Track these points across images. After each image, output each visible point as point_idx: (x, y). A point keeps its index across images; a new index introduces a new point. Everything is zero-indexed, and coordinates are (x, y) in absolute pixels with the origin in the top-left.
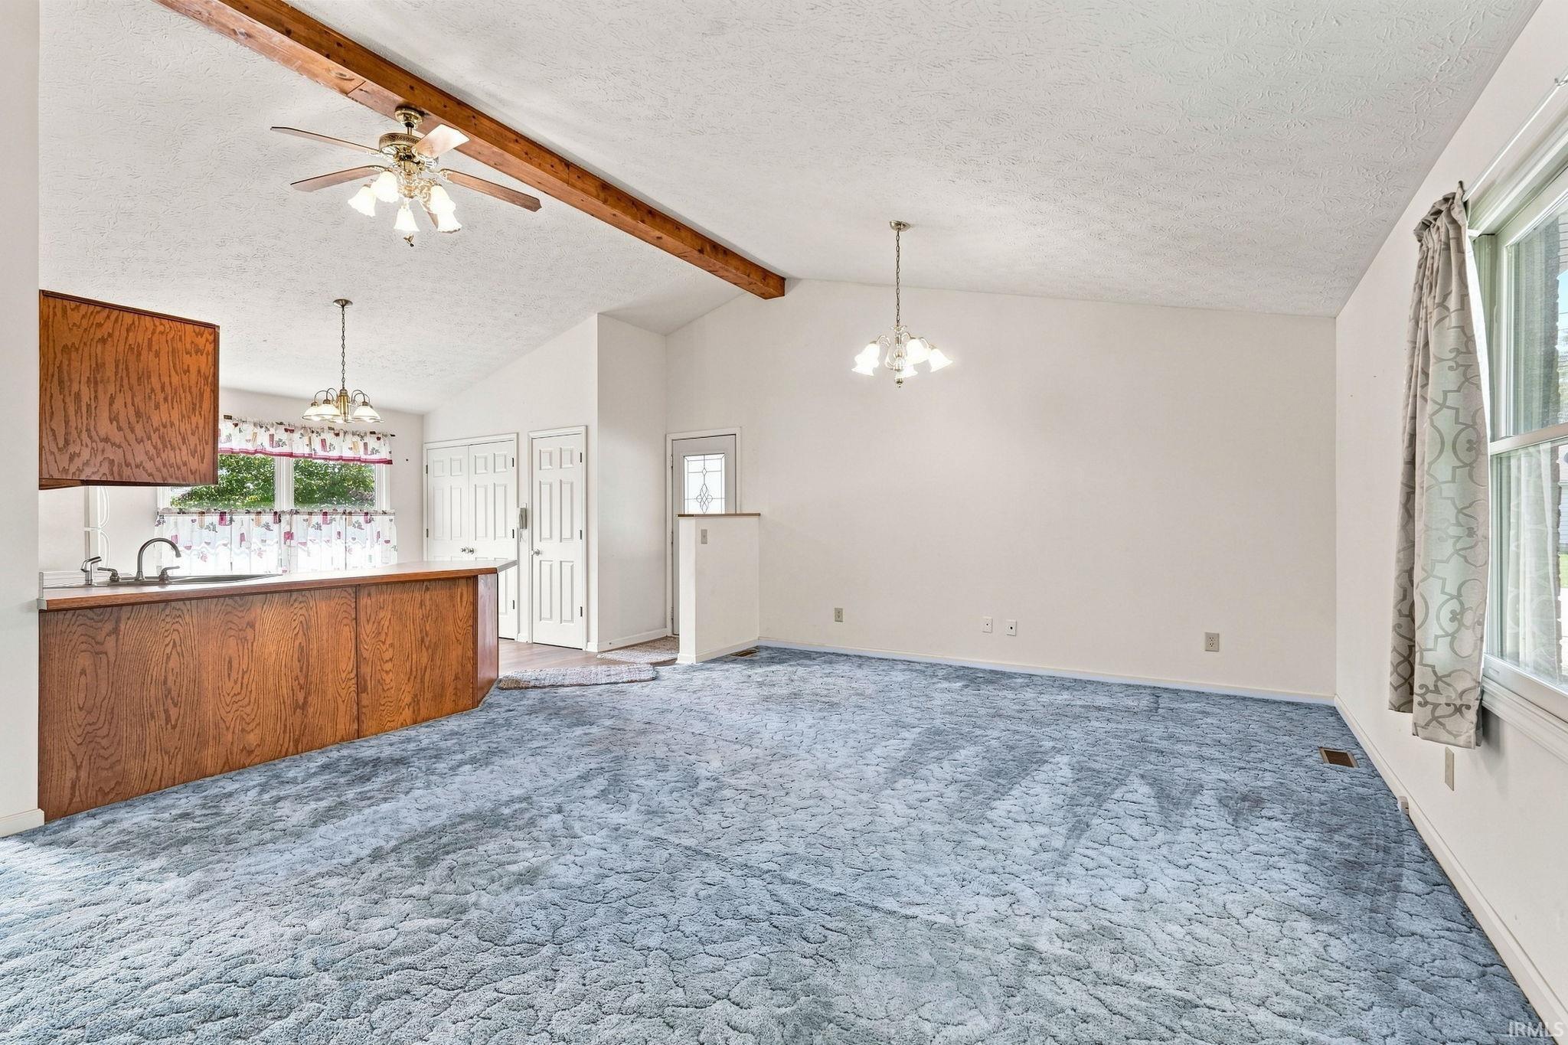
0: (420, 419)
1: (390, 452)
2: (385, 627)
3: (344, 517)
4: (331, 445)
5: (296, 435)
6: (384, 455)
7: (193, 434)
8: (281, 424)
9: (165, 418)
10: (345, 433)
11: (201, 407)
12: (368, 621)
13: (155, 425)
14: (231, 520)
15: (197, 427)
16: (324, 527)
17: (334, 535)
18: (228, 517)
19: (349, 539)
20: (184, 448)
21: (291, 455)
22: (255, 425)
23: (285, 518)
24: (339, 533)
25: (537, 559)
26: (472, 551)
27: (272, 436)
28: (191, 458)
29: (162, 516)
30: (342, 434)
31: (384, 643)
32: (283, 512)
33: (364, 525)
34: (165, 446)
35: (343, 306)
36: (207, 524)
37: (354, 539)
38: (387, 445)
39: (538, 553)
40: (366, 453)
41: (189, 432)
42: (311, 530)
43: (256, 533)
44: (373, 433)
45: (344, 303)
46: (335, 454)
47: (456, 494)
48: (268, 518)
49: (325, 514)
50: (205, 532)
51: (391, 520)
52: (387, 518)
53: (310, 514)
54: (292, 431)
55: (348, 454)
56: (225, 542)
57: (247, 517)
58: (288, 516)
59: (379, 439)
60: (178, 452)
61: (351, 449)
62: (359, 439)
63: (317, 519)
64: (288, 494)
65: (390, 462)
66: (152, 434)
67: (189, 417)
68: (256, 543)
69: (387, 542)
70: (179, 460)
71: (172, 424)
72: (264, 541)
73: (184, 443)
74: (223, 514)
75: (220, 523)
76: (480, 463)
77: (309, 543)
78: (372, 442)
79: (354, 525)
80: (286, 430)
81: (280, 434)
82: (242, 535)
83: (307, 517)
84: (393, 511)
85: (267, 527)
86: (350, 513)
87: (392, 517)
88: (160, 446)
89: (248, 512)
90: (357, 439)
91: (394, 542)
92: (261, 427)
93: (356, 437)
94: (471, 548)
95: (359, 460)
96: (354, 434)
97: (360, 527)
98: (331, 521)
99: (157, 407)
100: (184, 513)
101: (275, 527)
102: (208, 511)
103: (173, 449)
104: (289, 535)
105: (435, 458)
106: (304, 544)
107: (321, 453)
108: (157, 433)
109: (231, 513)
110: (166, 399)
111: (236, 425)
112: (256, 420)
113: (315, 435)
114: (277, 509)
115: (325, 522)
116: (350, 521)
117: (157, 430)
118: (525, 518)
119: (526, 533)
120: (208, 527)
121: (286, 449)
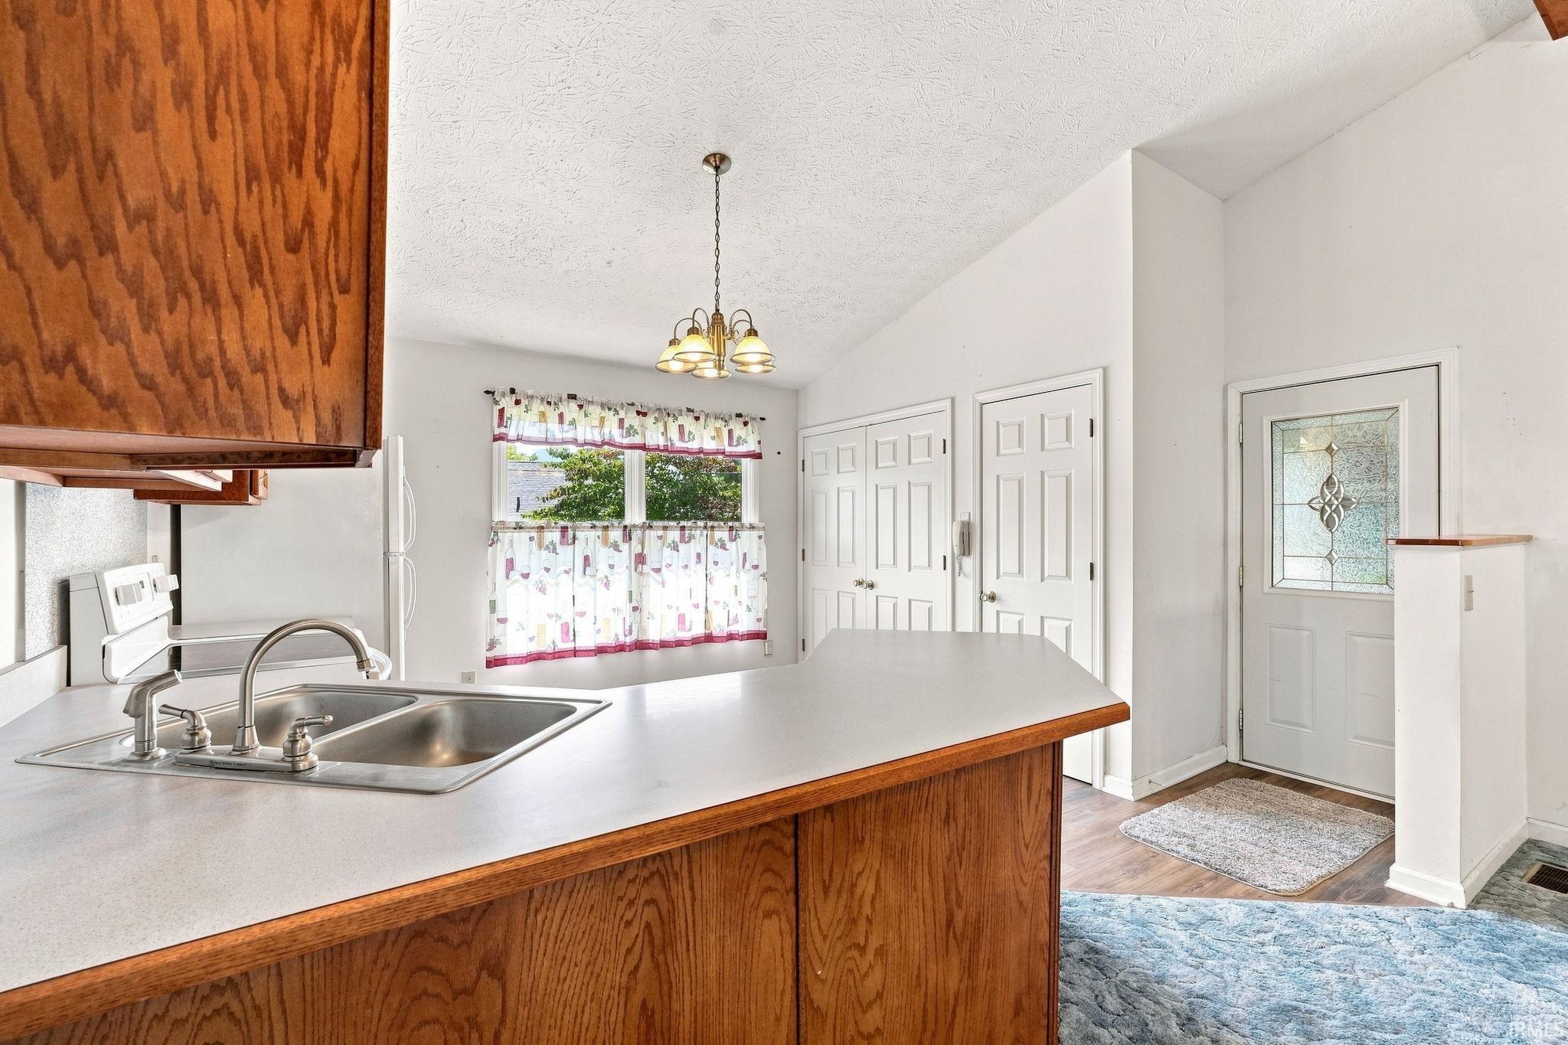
0: (795, 395)
1: (759, 442)
2: (867, 899)
3: (705, 532)
4: (690, 433)
5: (650, 420)
6: (752, 446)
7: (294, 247)
8: (633, 404)
9: (180, 168)
10: (707, 415)
11: (323, 144)
12: (826, 890)
13: (135, 195)
14: (574, 538)
15: (308, 223)
16: (681, 547)
17: (694, 558)
18: (570, 533)
19: (710, 565)
20: (255, 298)
21: (643, 447)
22: (602, 406)
23: (636, 535)
24: (699, 555)
25: (990, 607)
26: (871, 586)
27: (621, 421)
28: (282, 342)
29: (496, 533)
30: (702, 419)
31: (862, 949)
32: (634, 526)
33: (729, 545)
34: (177, 291)
35: (717, 168)
36: (546, 542)
37: (716, 563)
38: (756, 433)
39: (992, 598)
40: (730, 444)
41: (278, 238)
42: (667, 552)
43: (603, 556)
44: (739, 415)
45: (718, 162)
46: (694, 445)
47: (846, 497)
48: (616, 535)
49: (683, 528)
50: (544, 553)
51: (760, 537)
52: (755, 534)
53: (665, 528)
54: (645, 414)
55: (710, 445)
56: (567, 569)
57: (593, 534)
58: (639, 532)
59: (746, 424)
60: (229, 313)
61: (713, 438)
62: (723, 424)
63: (674, 535)
64: (640, 502)
65: (758, 456)
66: (121, 228)
67: (276, 179)
68: (603, 569)
69: (756, 567)
70: (234, 349)
71: (208, 200)
72: (612, 567)
73: (256, 277)
74: (564, 529)
75: (561, 543)
76: (885, 451)
77: (664, 570)
78: (739, 430)
79: (716, 544)
80: (638, 413)
81: (631, 419)
82: (586, 558)
83: (660, 533)
84: (763, 524)
85: (616, 547)
86: (713, 527)
87: (762, 533)
88: (156, 284)
89: (594, 527)
90: (719, 424)
91: (763, 568)
92: (610, 409)
93: (720, 421)
94: (869, 580)
95: (723, 453)
96: (716, 418)
97: (723, 547)
98: (691, 537)
99: (145, 120)
100: (521, 528)
101: (624, 547)
102: (548, 526)
103: (211, 299)
104: (641, 559)
105: (814, 449)
106: (658, 570)
107: (679, 444)
108: (142, 228)
109: (574, 529)
110: (182, 95)
111: (581, 407)
112: (604, 400)
113: (671, 419)
114: (627, 521)
115: (683, 540)
116: (713, 537)
117: (144, 216)
118: (967, 540)
119: (969, 563)
120: (547, 548)
121: (637, 440)
